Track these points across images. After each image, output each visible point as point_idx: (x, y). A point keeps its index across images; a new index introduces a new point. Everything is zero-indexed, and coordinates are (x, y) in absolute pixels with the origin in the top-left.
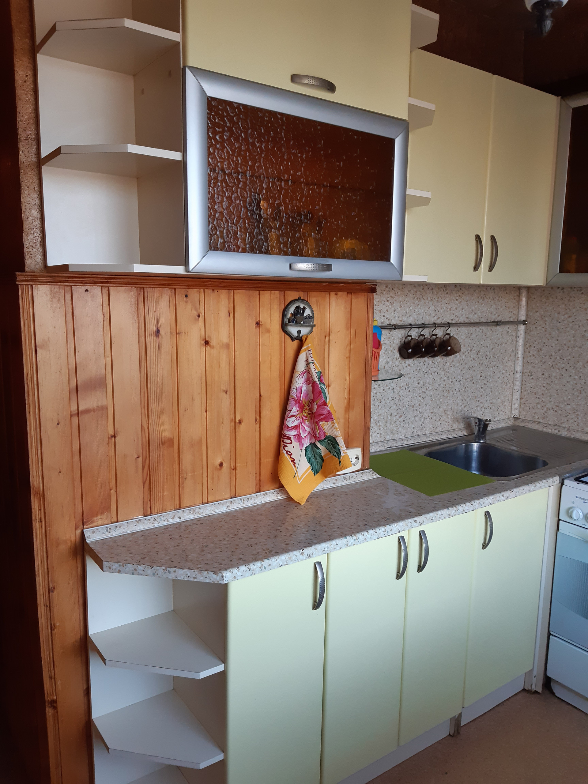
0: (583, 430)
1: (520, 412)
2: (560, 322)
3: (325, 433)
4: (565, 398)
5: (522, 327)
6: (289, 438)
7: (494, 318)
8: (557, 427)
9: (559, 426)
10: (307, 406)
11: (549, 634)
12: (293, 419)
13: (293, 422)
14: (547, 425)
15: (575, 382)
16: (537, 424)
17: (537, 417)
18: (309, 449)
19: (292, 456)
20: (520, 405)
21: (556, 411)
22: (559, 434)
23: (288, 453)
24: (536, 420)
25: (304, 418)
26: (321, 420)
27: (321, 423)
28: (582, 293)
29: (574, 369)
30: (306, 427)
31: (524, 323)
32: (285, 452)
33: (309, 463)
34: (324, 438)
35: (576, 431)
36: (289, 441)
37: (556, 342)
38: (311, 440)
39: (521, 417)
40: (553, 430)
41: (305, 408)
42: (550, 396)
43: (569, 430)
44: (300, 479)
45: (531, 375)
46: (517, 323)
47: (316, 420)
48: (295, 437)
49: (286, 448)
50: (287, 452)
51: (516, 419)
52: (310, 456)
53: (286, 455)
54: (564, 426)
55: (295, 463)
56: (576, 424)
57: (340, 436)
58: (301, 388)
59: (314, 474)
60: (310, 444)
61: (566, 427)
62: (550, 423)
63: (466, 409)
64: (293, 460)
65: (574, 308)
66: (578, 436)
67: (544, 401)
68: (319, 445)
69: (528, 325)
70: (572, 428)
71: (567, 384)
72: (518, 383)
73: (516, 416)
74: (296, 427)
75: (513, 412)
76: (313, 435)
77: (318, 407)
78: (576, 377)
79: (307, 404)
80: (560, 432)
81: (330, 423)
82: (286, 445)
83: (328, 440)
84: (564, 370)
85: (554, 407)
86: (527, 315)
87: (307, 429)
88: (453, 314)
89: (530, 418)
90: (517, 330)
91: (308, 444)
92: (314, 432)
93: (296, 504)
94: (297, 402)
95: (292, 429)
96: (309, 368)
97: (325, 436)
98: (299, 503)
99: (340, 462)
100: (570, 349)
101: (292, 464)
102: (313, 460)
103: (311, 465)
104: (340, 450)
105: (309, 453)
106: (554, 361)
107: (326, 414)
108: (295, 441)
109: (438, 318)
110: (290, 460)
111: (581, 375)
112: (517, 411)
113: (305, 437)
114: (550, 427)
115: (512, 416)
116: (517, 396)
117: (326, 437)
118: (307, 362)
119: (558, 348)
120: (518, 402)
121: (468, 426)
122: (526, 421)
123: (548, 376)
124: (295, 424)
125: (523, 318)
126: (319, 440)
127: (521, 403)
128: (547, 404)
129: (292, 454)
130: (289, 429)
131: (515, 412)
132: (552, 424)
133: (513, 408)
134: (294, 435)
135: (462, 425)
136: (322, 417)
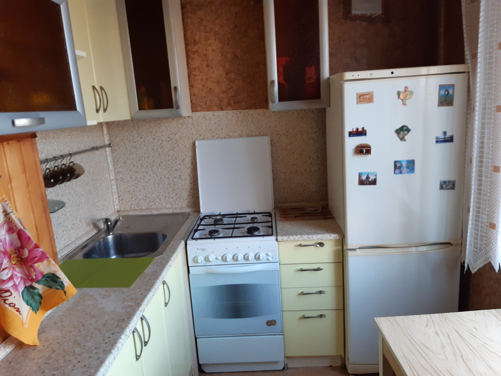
0: (166, 207)
1: (120, 206)
2: (135, 142)
3: (42, 273)
4: (150, 190)
5: (108, 149)
6: (8, 291)
7: (93, 145)
8: (148, 210)
9: (149, 209)
10: (14, 254)
11: (196, 339)
12: (6, 271)
13: (7, 274)
14: (142, 210)
15: (154, 179)
16: (135, 211)
17: (133, 207)
18: (25, 293)
19: (16, 307)
20: (119, 202)
21: (145, 200)
22: (151, 213)
23: (11, 305)
24: (133, 209)
25: (14, 266)
26: (35, 262)
27: (36, 265)
28: (146, 122)
29: (151, 171)
30: (18, 274)
31: (109, 145)
32: (7, 306)
33: (28, 305)
34: (41, 277)
35: (161, 209)
36: (8, 294)
37: (136, 156)
38: (25, 283)
39: (122, 209)
40: (147, 212)
41: (12, 256)
42: (140, 191)
43: (157, 209)
44: (26, 324)
45: (123, 180)
46: (104, 147)
47: (30, 264)
48: (13, 288)
49: (7, 302)
50: (9, 304)
51: (118, 211)
52: (27, 298)
53: (10, 308)
54: (153, 208)
55: (20, 312)
56: (160, 204)
57: (59, 271)
58: (5, 239)
59: (36, 312)
60: (25, 288)
61: (154, 208)
62: (143, 208)
63: (91, 214)
64: (18, 310)
65: (143, 132)
66: (164, 211)
67: (136, 195)
68: (36, 285)
69: (112, 147)
70: (158, 207)
71: (149, 181)
72: (115, 187)
73: (118, 210)
74: (11, 278)
75: (116, 207)
76: (28, 278)
77: (30, 251)
78: (154, 176)
79: (14, 252)
80: (152, 212)
81: (45, 262)
82: (7, 298)
83: (46, 278)
84: (145, 172)
85: (143, 198)
86: (110, 140)
87: (19, 275)
88: (69, 146)
89: (128, 209)
90: (106, 152)
91: (23, 288)
92: (28, 276)
93: (32, 348)
94: (6, 253)
95: (8, 281)
96: (9, 218)
97: (42, 276)
98: (36, 345)
99: (65, 292)
100: (146, 159)
101: (18, 313)
102: (30, 301)
103: (31, 306)
104: (62, 282)
105: (25, 296)
106: (137, 168)
107: (40, 255)
108: (14, 291)
109: (61, 151)
110: (14, 311)
111: (157, 174)
112: (118, 206)
113: (19, 283)
114: (144, 211)
115: (116, 210)
116: (116, 196)
117: (44, 276)
118: (6, 212)
119: (138, 159)
120: (118, 200)
121: (95, 226)
122: (126, 211)
123: (135, 179)
124: (9, 275)
125: (107, 143)
126: (36, 281)
127: (119, 200)
128: (138, 196)
129: (15, 305)
130: (5, 282)
131: (117, 207)
132: (145, 208)
133: (115, 204)
134: (12, 286)
135: (92, 227)
136: (36, 259)
